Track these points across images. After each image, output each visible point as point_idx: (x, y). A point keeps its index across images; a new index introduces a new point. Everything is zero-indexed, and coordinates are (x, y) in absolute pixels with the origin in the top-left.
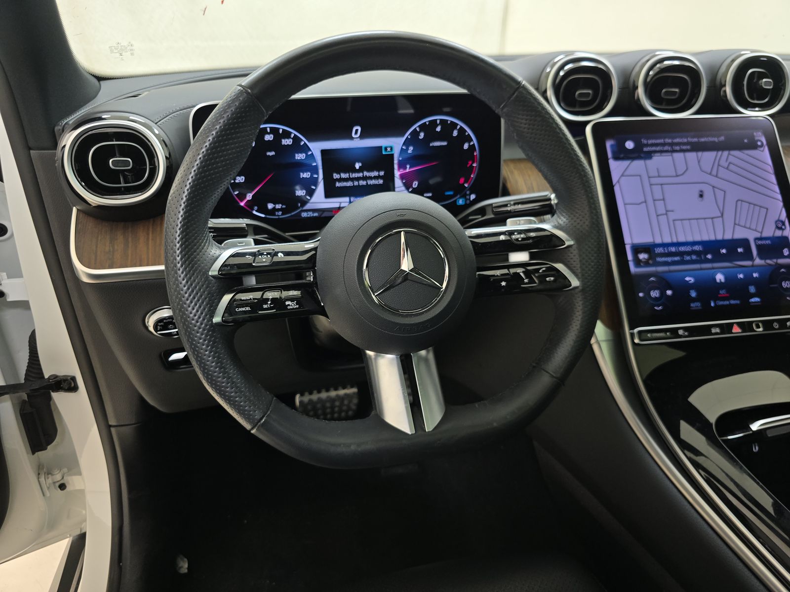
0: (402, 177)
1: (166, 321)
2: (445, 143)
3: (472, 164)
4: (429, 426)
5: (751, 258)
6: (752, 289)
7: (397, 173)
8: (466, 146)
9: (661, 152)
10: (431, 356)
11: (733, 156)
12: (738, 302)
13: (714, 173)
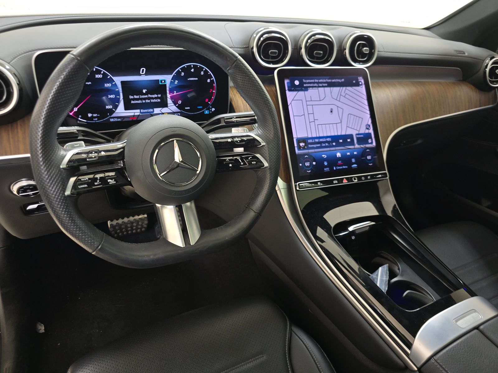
0: (172, 98)
1: (25, 188)
2: (197, 79)
3: (212, 91)
4: (192, 242)
5: (353, 144)
6: (353, 160)
7: (169, 96)
8: (209, 81)
9: (313, 87)
10: (193, 205)
11: (348, 90)
12: (347, 167)
13: (338, 99)
